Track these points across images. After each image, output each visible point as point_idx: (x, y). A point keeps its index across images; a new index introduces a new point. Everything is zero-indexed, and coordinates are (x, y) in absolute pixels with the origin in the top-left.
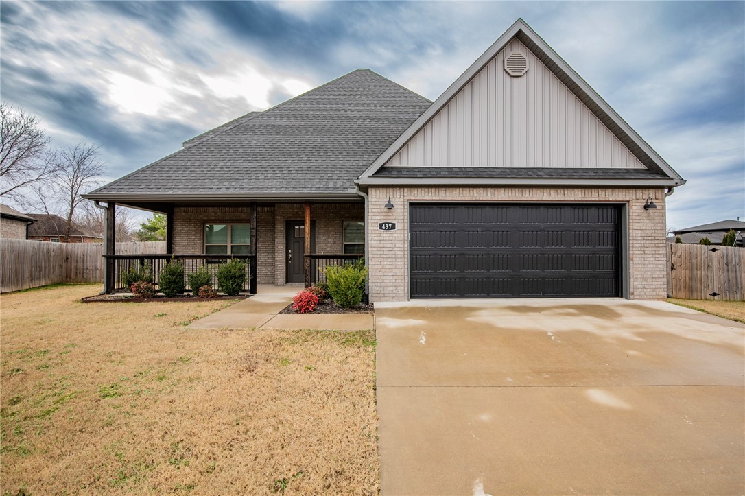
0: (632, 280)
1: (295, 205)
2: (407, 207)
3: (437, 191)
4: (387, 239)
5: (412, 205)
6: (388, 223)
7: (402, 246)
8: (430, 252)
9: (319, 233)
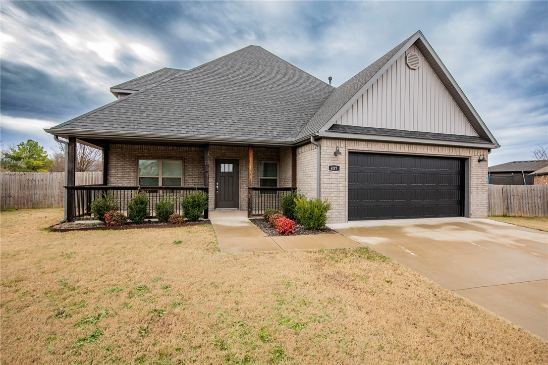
0: (472, 206)
1: (223, 147)
2: (347, 154)
3: (366, 144)
4: (334, 177)
5: (351, 153)
6: (335, 166)
7: (344, 183)
8: (358, 187)
9: (242, 170)
